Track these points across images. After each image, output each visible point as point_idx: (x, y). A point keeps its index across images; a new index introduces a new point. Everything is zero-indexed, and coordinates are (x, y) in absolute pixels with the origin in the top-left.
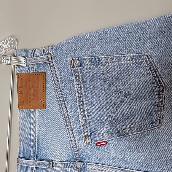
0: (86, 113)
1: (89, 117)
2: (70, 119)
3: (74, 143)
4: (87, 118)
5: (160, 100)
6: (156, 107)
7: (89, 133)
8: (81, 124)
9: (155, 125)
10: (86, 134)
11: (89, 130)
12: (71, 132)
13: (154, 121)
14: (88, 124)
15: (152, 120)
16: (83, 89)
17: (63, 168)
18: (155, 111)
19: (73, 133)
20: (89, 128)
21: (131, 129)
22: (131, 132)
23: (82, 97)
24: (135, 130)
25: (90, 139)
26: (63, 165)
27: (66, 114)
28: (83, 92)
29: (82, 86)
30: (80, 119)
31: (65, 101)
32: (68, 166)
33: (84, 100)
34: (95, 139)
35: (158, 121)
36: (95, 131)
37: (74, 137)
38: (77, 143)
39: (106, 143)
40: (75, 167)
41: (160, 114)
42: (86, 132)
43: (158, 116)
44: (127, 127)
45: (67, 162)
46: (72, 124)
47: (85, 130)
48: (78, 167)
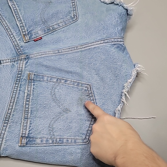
0: (21, 18)
1: (24, 21)
2: (10, 27)
3: (15, 43)
4: (23, 21)
5: (74, 4)
6: (72, 8)
7: (27, 32)
8: (19, 26)
9: (74, 19)
10: (24, 33)
11: (26, 30)
12: (12, 36)
13: (73, 17)
14: (24, 26)
15: (71, 17)
16: (16, 5)
17: (9, 63)
18: (72, 11)
19: (14, 36)
20: (26, 28)
21: (58, 24)
22: (58, 27)
23: (16, 9)
24: (61, 25)
25: (28, 37)
26: (10, 60)
27: (6, 25)
28: (17, 7)
29: (15, 3)
30: (18, 23)
31: (4, 17)
32: (14, 60)
33: (18, 11)
34: (33, 37)
35: (75, 16)
36: (31, 31)
37: (15, 39)
38: (18, 43)
39: (42, 39)
40: (20, 58)
41: (76, 12)
42: (24, 32)
43: (75, 13)
44: (55, 24)
45: (13, 58)
46: (12, 30)
47: (24, 31)
48: (23, 58)
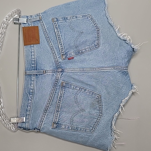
0: (62, 43)
1: (64, 45)
2: (54, 48)
3: (56, 59)
4: (63, 45)
5: (98, 35)
6: (97, 38)
7: (64, 53)
8: (60, 49)
9: (97, 47)
10: (63, 54)
11: (64, 51)
12: (54, 54)
13: (96, 45)
14: (63, 48)
15: (95, 45)
16: (59, 32)
17: (51, 73)
18: (96, 40)
19: (55, 55)
20: (64, 50)
21: (85, 49)
22: (85, 51)
23: (59, 35)
24: (87, 50)
25: (65, 56)
26: (51, 71)
27: (51, 46)
28: (60, 33)
29: (59, 30)
30: (59, 46)
31: (50, 39)
32: (54, 72)
33: (61, 37)
34: (68, 56)
35: (98, 45)
36: (67, 52)
37: (56, 57)
38: (58, 59)
39: (73, 58)
40: (58, 71)
41: (99, 42)
42: (63, 53)
43: (98, 42)
44: (83, 49)
45: (53, 70)
46: (55, 50)
47: (62, 52)
48: (60, 71)
